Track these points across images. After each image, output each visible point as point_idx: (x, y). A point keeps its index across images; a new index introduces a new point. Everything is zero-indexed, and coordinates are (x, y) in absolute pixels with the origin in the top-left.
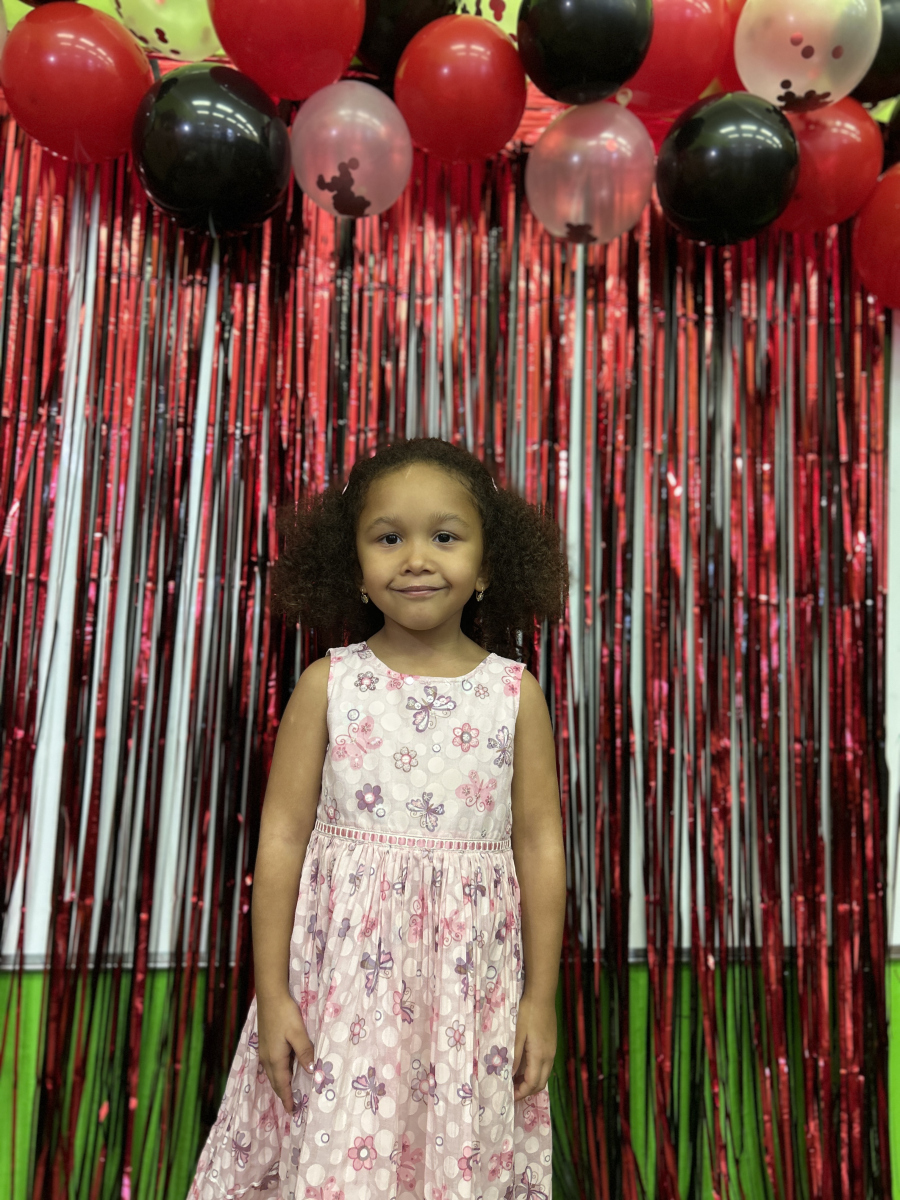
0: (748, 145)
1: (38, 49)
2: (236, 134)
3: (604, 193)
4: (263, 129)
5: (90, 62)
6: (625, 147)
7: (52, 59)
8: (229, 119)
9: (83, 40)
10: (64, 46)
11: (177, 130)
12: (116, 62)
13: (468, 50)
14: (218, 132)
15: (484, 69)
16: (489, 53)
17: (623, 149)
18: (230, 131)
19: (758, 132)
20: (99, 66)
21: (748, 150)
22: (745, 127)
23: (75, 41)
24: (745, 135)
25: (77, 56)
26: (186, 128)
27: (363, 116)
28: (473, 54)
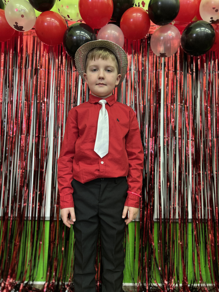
1: (43, 22)
3: (169, 45)
4: (91, 36)
5: (54, 24)
6: (173, 34)
7: (46, 24)
8: (84, 35)
9: (52, 19)
10: (48, 21)
11: (73, 38)
12: (59, 23)
13: (137, 15)
15: (140, 19)
16: (141, 15)
17: (173, 35)
18: (84, 38)
19: (205, 30)
20: (56, 25)
21: (203, 34)
22: (202, 29)
23: (50, 20)
24: (202, 31)
25: (51, 23)
26: (75, 38)
27: (113, 32)
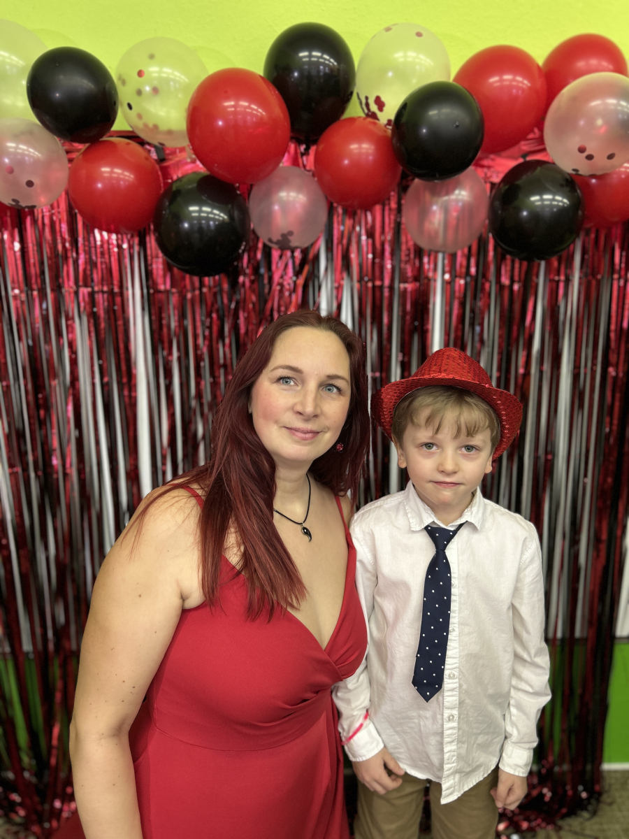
0: (547, 209)
1: (92, 179)
2: (214, 222)
4: (229, 212)
5: (122, 183)
7: (100, 185)
8: (211, 216)
9: (117, 171)
10: (105, 177)
11: (180, 226)
12: (135, 175)
13: (360, 148)
14: (205, 226)
15: (371, 158)
16: (373, 147)
18: (211, 223)
19: (554, 200)
20: (127, 183)
22: (546, 196)
23: (112, 172)
24: (545, 203)
25: (114, 181)
26: (186, 225)
27: (293, 194)
28: (364, 151)
